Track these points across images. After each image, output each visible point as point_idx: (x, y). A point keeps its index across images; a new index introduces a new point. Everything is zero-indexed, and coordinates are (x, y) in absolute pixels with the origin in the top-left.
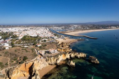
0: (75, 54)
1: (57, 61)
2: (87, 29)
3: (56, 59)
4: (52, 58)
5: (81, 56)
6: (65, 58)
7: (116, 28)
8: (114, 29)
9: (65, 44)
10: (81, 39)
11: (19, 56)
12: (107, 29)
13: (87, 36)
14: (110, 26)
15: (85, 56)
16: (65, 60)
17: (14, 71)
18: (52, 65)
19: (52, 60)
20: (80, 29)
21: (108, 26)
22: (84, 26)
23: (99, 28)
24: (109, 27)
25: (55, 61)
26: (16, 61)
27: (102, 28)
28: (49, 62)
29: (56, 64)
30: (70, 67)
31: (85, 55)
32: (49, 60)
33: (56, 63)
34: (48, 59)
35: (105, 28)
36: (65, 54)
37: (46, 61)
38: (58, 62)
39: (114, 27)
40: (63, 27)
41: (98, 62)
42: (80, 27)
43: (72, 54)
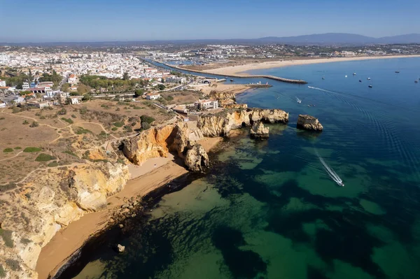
0: (263, 113)
1: (223, 125)
2: (267, 59)
3: (222, 121)
4: (213, 119)
5: (278, 119)
6: (239, 123)
7: (357, 56)
8: (349, 58)
9: (221, 95)
10: (259, 83)
11: (124, 116)
12: (329, 57)
13: (274, 77)
14: (340, 50)
15: (287, 118)
16: (239, 128)
17: (139, 142)
18: (211, 136)
19: (213, 124)
20: (246, 58)
21: (333, 50)
22: (256, 49)
23: (305, 56)
24: (337, 53)
25: (220, 126)
26: (123, 127)
27: (316, 54)
28: (206, 129)
29: (222, 134)
30: (257, 138)
31: (286, 115)
32: (206, 124)
33: (223, 130)
34: (202, 122)
35: (323, 56)
36: (239, 111)
37: (198, 126)
38: (228, 128)
39: (350, 53)
40: (186, 52)
41: (321, 127)
42: (245, 52)
43: (255, 113)
